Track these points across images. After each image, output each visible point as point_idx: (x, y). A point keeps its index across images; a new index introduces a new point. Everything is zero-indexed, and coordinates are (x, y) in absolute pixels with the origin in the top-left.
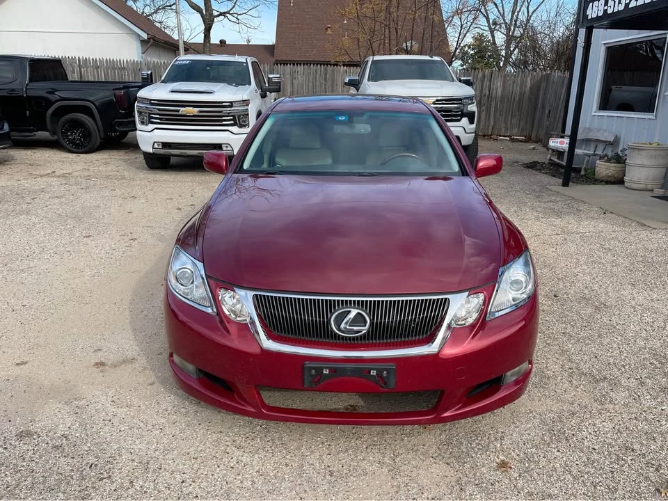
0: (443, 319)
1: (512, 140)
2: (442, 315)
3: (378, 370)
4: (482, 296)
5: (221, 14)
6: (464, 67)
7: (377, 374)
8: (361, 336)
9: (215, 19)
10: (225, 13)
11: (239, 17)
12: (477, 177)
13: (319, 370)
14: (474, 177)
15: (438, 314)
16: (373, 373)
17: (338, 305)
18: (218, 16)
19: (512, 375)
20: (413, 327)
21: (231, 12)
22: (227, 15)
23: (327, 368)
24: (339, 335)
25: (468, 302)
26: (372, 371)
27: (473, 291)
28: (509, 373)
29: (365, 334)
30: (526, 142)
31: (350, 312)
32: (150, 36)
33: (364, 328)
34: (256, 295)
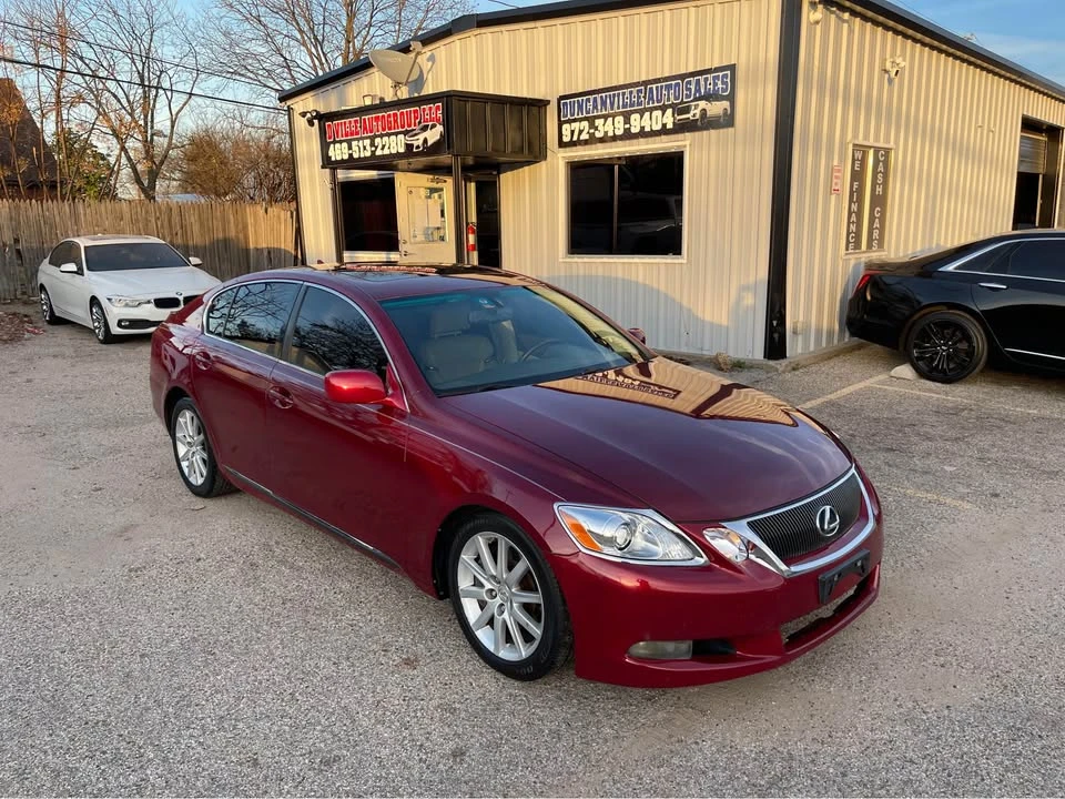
31: (825, 510)
34: (749, 523)
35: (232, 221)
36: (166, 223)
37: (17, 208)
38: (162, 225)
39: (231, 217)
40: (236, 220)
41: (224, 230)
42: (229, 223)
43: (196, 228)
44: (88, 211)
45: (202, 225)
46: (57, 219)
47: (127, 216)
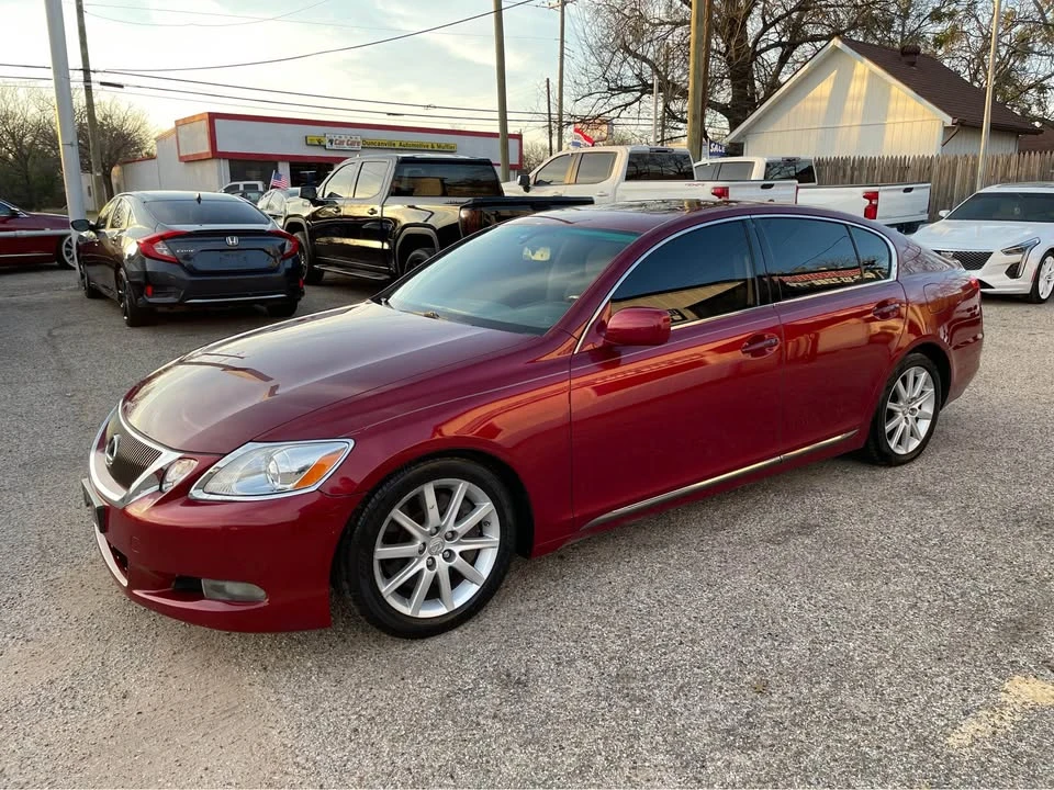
32: (956, 121)
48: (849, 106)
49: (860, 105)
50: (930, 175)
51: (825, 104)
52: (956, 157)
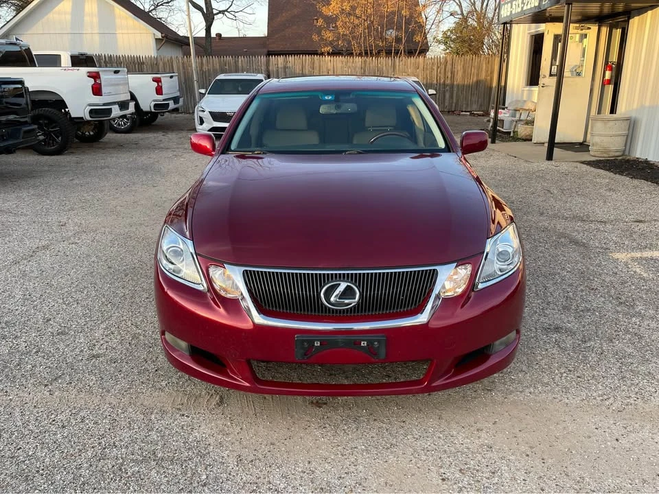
0: (431, 291)
1: (472, 114)
2: (430, 286)
3: (369, 342)
4: (469, 267)
5: (220, 12)
6: (448, 51)
7: (368, 345)
8: (351, 308)
9: (215, 17)
10: (224, 11)
11: (236, 14)
12: (464, 153)
13: (311, 343)
14: (460, 154)
15: (426, 286)
16: (364, 344)
17: (328, 279)
18: (217, 14)
19: (501, 344)
20: (402, 299)
21: (229, 10)
22: (226, 13)
23: (318, 340)
24: (329, 308)
25: (456, 273)
26: (362, 342)
27: (461, 262)
28: (497, 343)
29: (354, 306)
30: (483, 116)
31: (340, 284)
32: (163, 35)
33: (354, 301)
34: (246, 271)
35: (484, 68)
36: (443, 71)
37: (365, 61)
38: (440, 72)
39: (484, 65)
40: (487, 67)
41: (478, 75)
42: (482, 70)
43: (460, 74)
44: (401, 63)
45: (464, 72)
46: (384, 68)
47: (421, 67)
48: (87, 19)
49: (95, 20)
50: (158, 68)
51: (69, 17)
52: (171, 58)
